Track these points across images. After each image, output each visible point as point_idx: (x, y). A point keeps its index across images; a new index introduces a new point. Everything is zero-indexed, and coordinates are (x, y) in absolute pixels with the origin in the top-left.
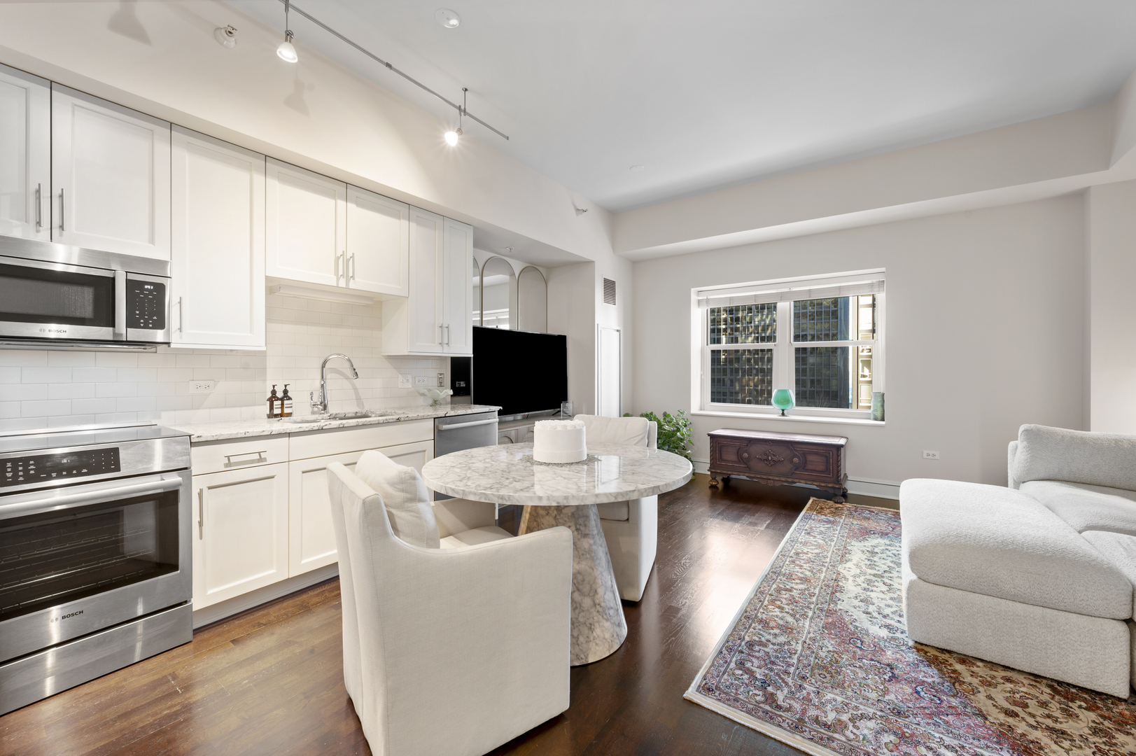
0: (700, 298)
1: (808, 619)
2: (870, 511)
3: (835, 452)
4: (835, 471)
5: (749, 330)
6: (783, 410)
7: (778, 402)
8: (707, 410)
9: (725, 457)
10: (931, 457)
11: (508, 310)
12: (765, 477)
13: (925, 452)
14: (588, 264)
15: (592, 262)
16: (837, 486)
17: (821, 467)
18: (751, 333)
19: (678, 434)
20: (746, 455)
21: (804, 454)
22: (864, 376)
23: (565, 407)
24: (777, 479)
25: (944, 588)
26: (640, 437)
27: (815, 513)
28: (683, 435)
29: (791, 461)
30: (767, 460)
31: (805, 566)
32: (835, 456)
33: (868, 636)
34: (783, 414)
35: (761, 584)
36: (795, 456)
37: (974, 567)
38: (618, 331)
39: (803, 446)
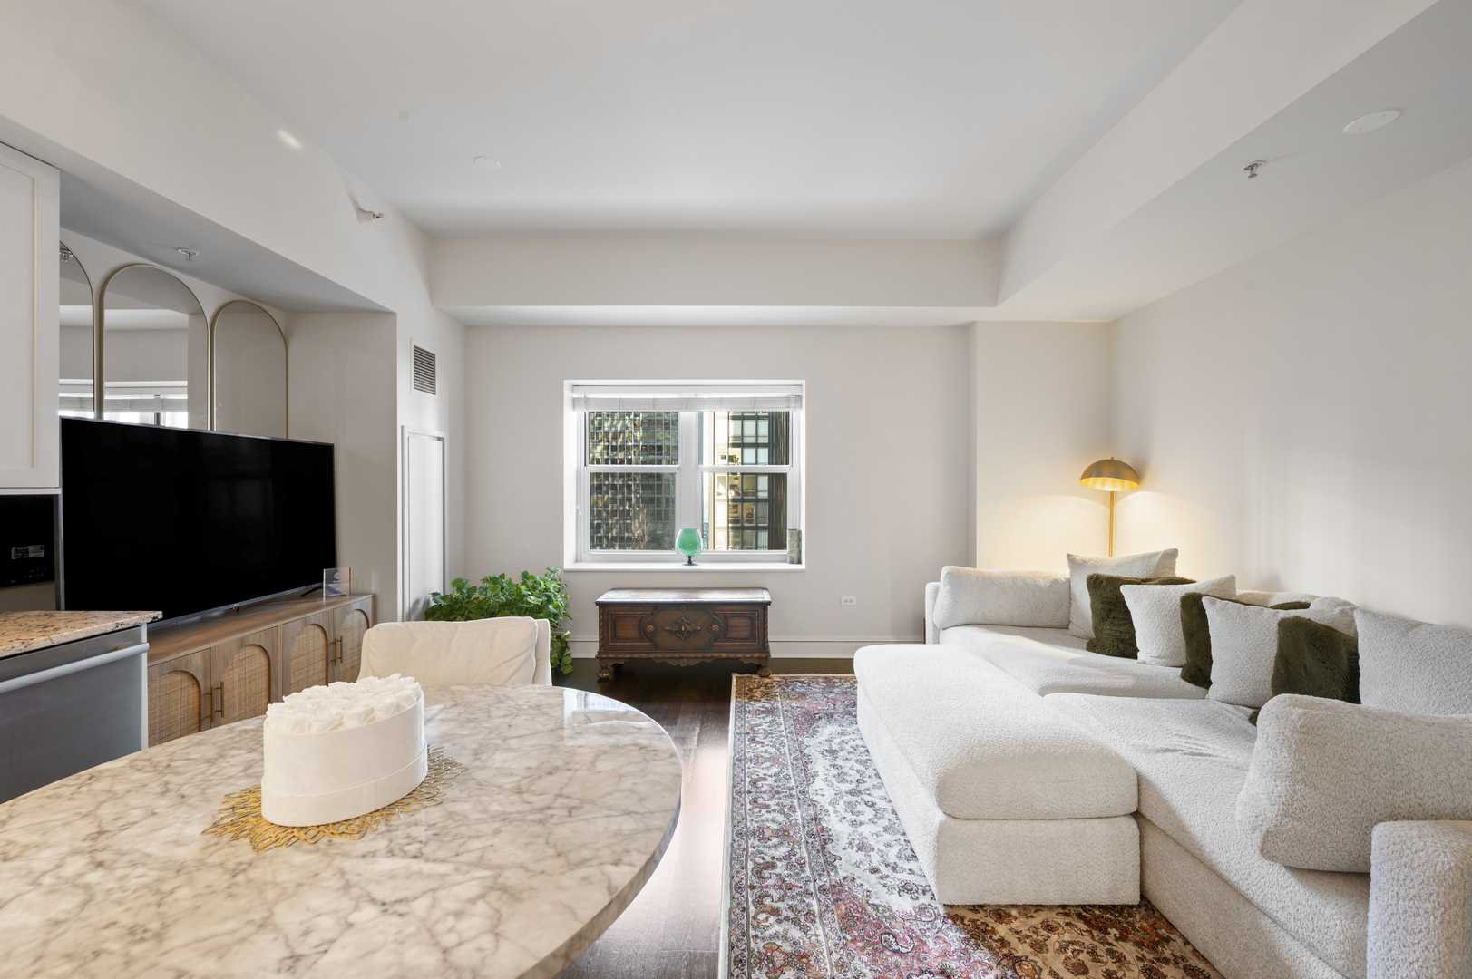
0: (575, 396)
1: (817, 920)
2: (800, 682)
3: (761, 611)
4: (761, 637)
5: (597, 438)
6: (690, 557)
7: (684, 546)
8: (585, 562)
9: (621, 633)
10: (848, 603)
11: (185, 383)
12: (676, 656)
13: (843, 598)
14: (381, 316)
15: (387, 315)
16: (764, 656)
17: (746, 633)
18: (600, 441)
19: (551, 607)
20: (650, 628)
21: (726, 619)
22: (719, 494)
23: (331, 579)
24: (692, 656)
25: (977, 822)
26: (523, 657)
27: (746, 700)
28: (557, 607)
29: (710, 629)
30: (679, 631)
31: (772, 803)
32: (761, 617)
33: (894, 918)
34: (690, 563)
35: (732, 866)
36: (715, 622)
37: (1009, 788)
38: (439, 439)
39: (725, 608)
